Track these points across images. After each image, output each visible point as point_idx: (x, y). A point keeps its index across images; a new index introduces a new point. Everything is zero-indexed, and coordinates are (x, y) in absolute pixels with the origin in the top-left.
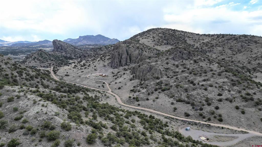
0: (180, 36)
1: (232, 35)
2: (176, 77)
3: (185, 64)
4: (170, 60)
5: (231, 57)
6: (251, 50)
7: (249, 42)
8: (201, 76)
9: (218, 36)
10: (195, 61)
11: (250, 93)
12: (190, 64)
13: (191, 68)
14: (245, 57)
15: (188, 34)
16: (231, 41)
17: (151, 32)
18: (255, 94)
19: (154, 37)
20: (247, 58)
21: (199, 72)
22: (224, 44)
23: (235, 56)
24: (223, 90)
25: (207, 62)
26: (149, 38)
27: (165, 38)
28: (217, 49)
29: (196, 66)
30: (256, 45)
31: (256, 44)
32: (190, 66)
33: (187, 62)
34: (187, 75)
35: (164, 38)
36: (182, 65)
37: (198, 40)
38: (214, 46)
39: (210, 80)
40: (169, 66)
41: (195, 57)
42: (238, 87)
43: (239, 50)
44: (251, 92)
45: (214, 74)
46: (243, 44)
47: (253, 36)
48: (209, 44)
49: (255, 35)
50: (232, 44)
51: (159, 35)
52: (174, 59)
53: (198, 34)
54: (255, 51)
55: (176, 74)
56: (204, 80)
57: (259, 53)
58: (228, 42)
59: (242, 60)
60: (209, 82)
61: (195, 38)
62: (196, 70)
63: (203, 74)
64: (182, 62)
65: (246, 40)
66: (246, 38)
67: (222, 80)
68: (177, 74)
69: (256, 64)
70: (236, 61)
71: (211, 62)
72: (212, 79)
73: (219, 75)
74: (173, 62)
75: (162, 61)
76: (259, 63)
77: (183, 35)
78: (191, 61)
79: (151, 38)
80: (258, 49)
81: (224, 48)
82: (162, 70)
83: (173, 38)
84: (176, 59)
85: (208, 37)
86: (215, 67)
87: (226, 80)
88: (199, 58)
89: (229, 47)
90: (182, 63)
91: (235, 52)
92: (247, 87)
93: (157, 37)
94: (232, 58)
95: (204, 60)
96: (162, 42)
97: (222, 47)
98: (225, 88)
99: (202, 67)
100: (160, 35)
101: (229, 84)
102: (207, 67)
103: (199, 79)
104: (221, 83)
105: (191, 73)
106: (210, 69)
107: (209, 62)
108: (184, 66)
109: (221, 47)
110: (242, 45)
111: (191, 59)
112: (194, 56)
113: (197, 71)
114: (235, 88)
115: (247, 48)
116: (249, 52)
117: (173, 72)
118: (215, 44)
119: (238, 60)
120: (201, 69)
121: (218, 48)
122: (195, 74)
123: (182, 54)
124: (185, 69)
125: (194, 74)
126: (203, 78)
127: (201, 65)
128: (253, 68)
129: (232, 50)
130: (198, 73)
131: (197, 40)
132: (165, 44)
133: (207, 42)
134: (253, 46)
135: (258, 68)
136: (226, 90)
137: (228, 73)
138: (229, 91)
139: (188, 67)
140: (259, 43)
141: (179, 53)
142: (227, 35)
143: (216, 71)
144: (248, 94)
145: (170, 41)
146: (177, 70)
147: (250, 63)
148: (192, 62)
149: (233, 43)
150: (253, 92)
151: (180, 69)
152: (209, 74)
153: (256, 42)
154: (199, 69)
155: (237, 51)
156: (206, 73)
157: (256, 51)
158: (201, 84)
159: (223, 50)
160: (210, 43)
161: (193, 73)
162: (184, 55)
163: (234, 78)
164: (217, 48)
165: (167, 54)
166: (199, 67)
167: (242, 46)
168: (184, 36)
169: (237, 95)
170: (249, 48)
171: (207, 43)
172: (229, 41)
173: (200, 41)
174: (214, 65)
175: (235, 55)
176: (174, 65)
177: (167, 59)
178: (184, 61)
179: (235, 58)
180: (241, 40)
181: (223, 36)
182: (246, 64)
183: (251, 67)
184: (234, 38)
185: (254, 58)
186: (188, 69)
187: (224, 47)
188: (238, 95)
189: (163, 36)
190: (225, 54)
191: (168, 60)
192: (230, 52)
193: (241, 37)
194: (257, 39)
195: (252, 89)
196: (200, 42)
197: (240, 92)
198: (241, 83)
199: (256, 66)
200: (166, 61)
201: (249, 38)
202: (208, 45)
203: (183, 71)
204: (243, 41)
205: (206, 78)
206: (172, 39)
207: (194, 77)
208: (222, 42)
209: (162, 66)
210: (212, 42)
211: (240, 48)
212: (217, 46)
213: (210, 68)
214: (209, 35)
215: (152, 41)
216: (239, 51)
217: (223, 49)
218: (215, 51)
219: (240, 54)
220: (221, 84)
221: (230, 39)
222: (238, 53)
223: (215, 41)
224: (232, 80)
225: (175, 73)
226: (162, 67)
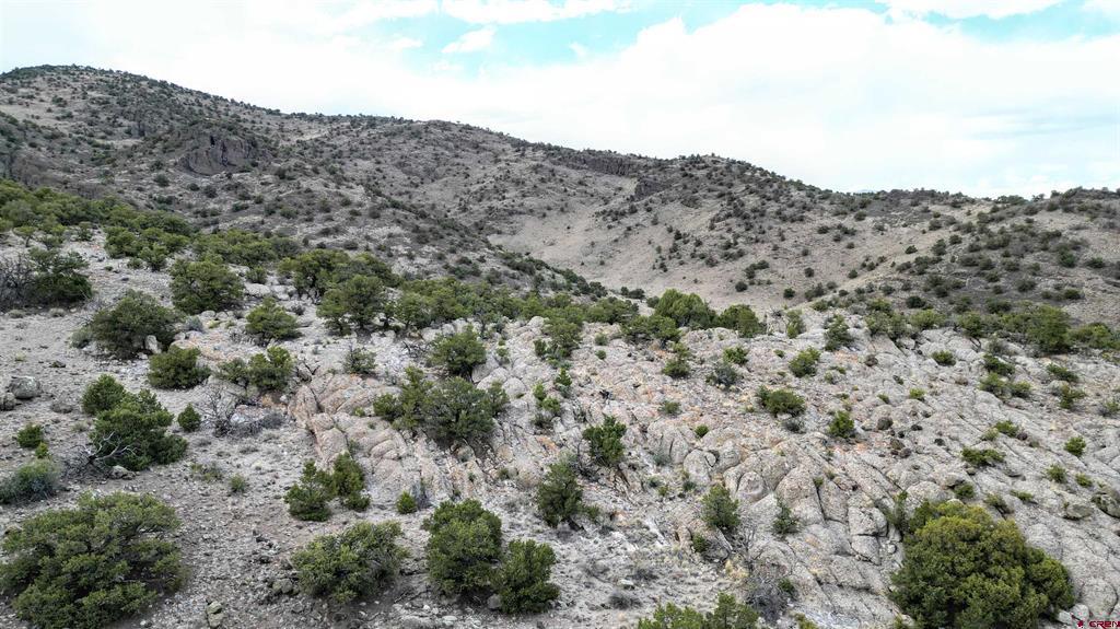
0: (196, 108)
1: (401, 121)
2: (212, 228)
3: (240, 184)
4: (171, 170)
5: (407, 192)
6: (463, 170)
7: (457, 147)
8: (310, 220)
9: (355, 121)
10: (281, 175)
11: (470, 258)
12: (262, 184)
13: (269, 198)
14: (449, 194)
15: (233, 108)
16: (402, 140)
17: (39, 79)
18: (482, 260)
19: (58, 101)
20: (457, 196)
21: (301, 207)
22: (379, 150)
23: (420, 190)
24: (390, 255)
25: (329, 179)
26: (34, 101)
27: (127, 109)
28: (356, 165)
29: (286, 190)
30: (478, 157)
31: (478, 152)
32: (265, 192)
33: (248, 178)
34: (258, 218)
35: (119, 108)
36: (229, 189)
37: (279, 134)
38: (345, 154)
39: (345, 232)
40: (172, 192)
41: (276, 162)
42: (434, 246)
43: (428, 171)
44: (471, 256)
45: (355, 213)
46: (440, 150)
47: (468, 128)
48: (325, 149)
49: (472, 125)
50: (406, 150)
51: (89, 93)
52: (190, 169)
53: (277, 112)
54: (477, 173)
55: (210, 219)
56: (326, 233)
57: (487, 181)
58: (389, 141)
59: (443, 203)
60: (342, 238)
61: (264, 125)
62: (291, 202)
63: (320, 216)
64: (229, 176)
65: (448, 139)
66: (446, 132)
67: (385, 230)
68: (215, 218)
69: (482, 210)
70: (423, 206)
71: (340, 180)
72: (352, 230)
73: (375, 215)
74: (186, 178)
75: (131, 172)
76: (491, 208)
77: (209, 108)
78: (265, 177)
79: (47, 105)
80: (484, 168)
81: (379, 163)
82: (141, 203)
83: (165, 112)
84: (198, 169)
85: (314, 124)
86: (357, 194)
87: (397, 230)
88: (296, 166)
89: (396, 162)
90: (228, 182)
91: (418, 175)
92: (460, 245)
93: (80, 104)
94: (410, 197)
95: (316, 171)
96: (113, 126)
97: (373, 160)
98: (397, 251)
99: (308, 191)
100: (93, 94)
101: (408, 240)
102: (329, 192)
103: (305, 230)
104: (384, 237)
105: (270, 213)
106: (341, 199)
107: (332, 177)
108: (240, 191)
109: (367, 159)
110: (436, 155)
111: (265, 170)
112: (275, 156)
113: (295, 205)
114: (426, 248)
115: (453, 165)
116: (461, 179)
117: (198, 212)
118: (345, 148)
119: (430, 202)
120: (308, 197)
121: (360, 162)
122: (287, 215)
123: (224, 149)
124: (243, 203)
125: (283, 215)
126: (320, 227)
127: (304, 185)
128: (476, 224)
129: (407, 168)
130: (300, 210)
131: (273, 133)
132: (129, 132)
133: (317, 140)
134: (469, 158)
135: (490, 223)
136: (402, 255)
137: (400, 212)
138: (411, 257)
139: (257, 193)
140: (484, 149)
141: (208, 143)
142: (385, 120)
143: (360, 205)
144: (465, 261)
145: (152, 121)
146: (212, 205)
147: (464, 209)
148: (268, 177)
149: (408, 147)
150: (478, 256)
151: (225, 202)
152: (340, 216)
153: (476, 146)
154: (300, 200)
155: (423, 174)
156: (328, 211)
157: (479, 175)
158: (314, 243)
159: (378, 170)
160: (328, 146)
161: (280, 211)
162: (230, 151)
163: (423, 225)
164: (355, 161)
165: (154, 151)
166: (299, 193)
167: (437, 158)
168: (215, 115)
169: (435, 266)
170: (458, 164)
171: (317, 144)
172: (393, 141)
173: (289, 136)
174: (351, 188)
175: (417, 186)
176: (194, 188)
177: (158, 166)
178: (235, 175)
179: (418, 198)
180: (432, 136)
181: (372, 122)
182: (455, 214)
183: (470, 222)
184: (409, 129)
185: (476, 193)
186: (259, 201)
187: (381, 159)
188: (437, 265)
189: (114, 101)
190: (384, 183)
191: (162, 172)
192: (400, 176)
193: (431, 129)
194: (479, 137)
195: (474, 250)
196: (289, 140)
197: (441, 258)
198: (442, 237)
199: (483, 216)
200: (154, 174)
201: (455, 131)
202: (322, 152)
203: (237, 209)
204: (436, 143)
205: (329, 225)
206: (160, 115)
207: (285, 223)
208: (370, 144)
209: (140, 190)
210: (333, 142)
211: (432, 165)
212: (355, 154)
213: (340, 195)
214: (319, 118)
215: (58, 119)
216: (431, 175)
217: (378, 166)
218: (349, 173)
219: (434, 185)
220: (383, 241)
221: (395, 134)
222: (428, 180)
223: (345, 139)
224: (417, 229)
225: (204, 215)
226: (140, 194)
